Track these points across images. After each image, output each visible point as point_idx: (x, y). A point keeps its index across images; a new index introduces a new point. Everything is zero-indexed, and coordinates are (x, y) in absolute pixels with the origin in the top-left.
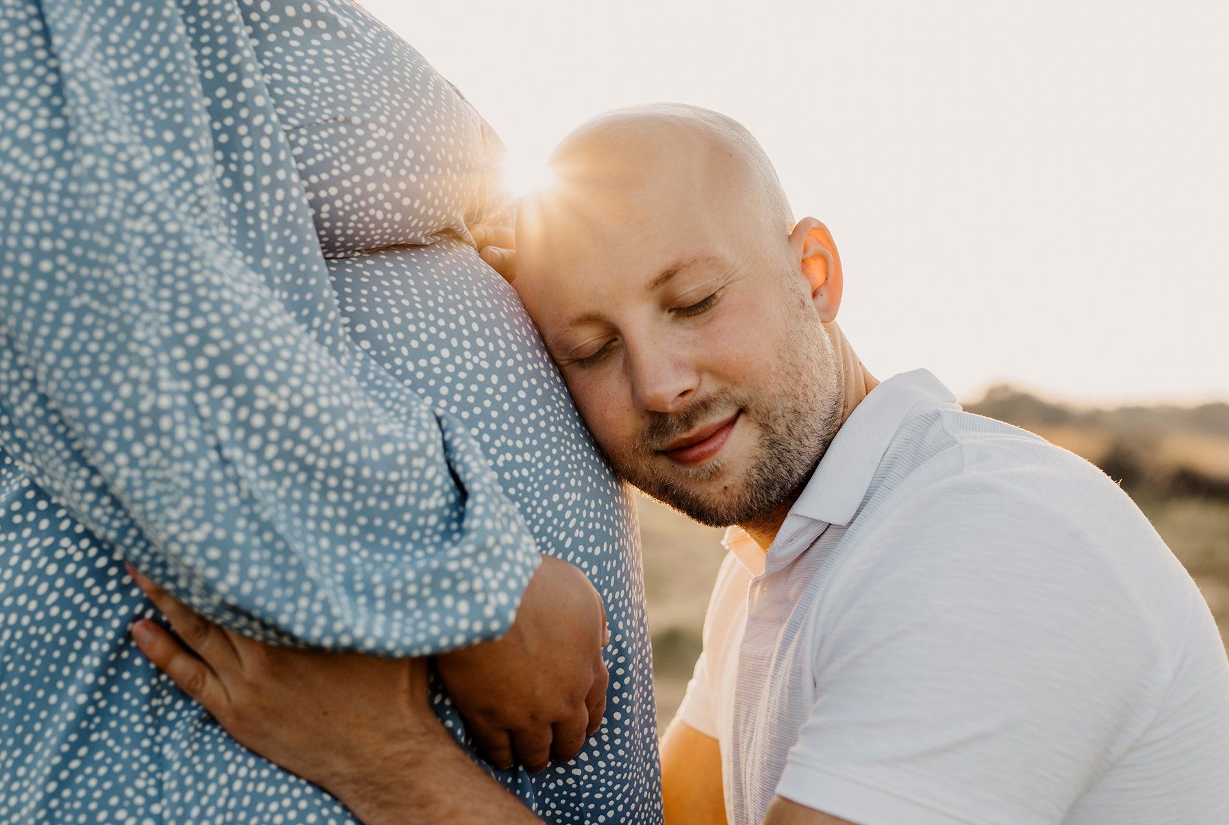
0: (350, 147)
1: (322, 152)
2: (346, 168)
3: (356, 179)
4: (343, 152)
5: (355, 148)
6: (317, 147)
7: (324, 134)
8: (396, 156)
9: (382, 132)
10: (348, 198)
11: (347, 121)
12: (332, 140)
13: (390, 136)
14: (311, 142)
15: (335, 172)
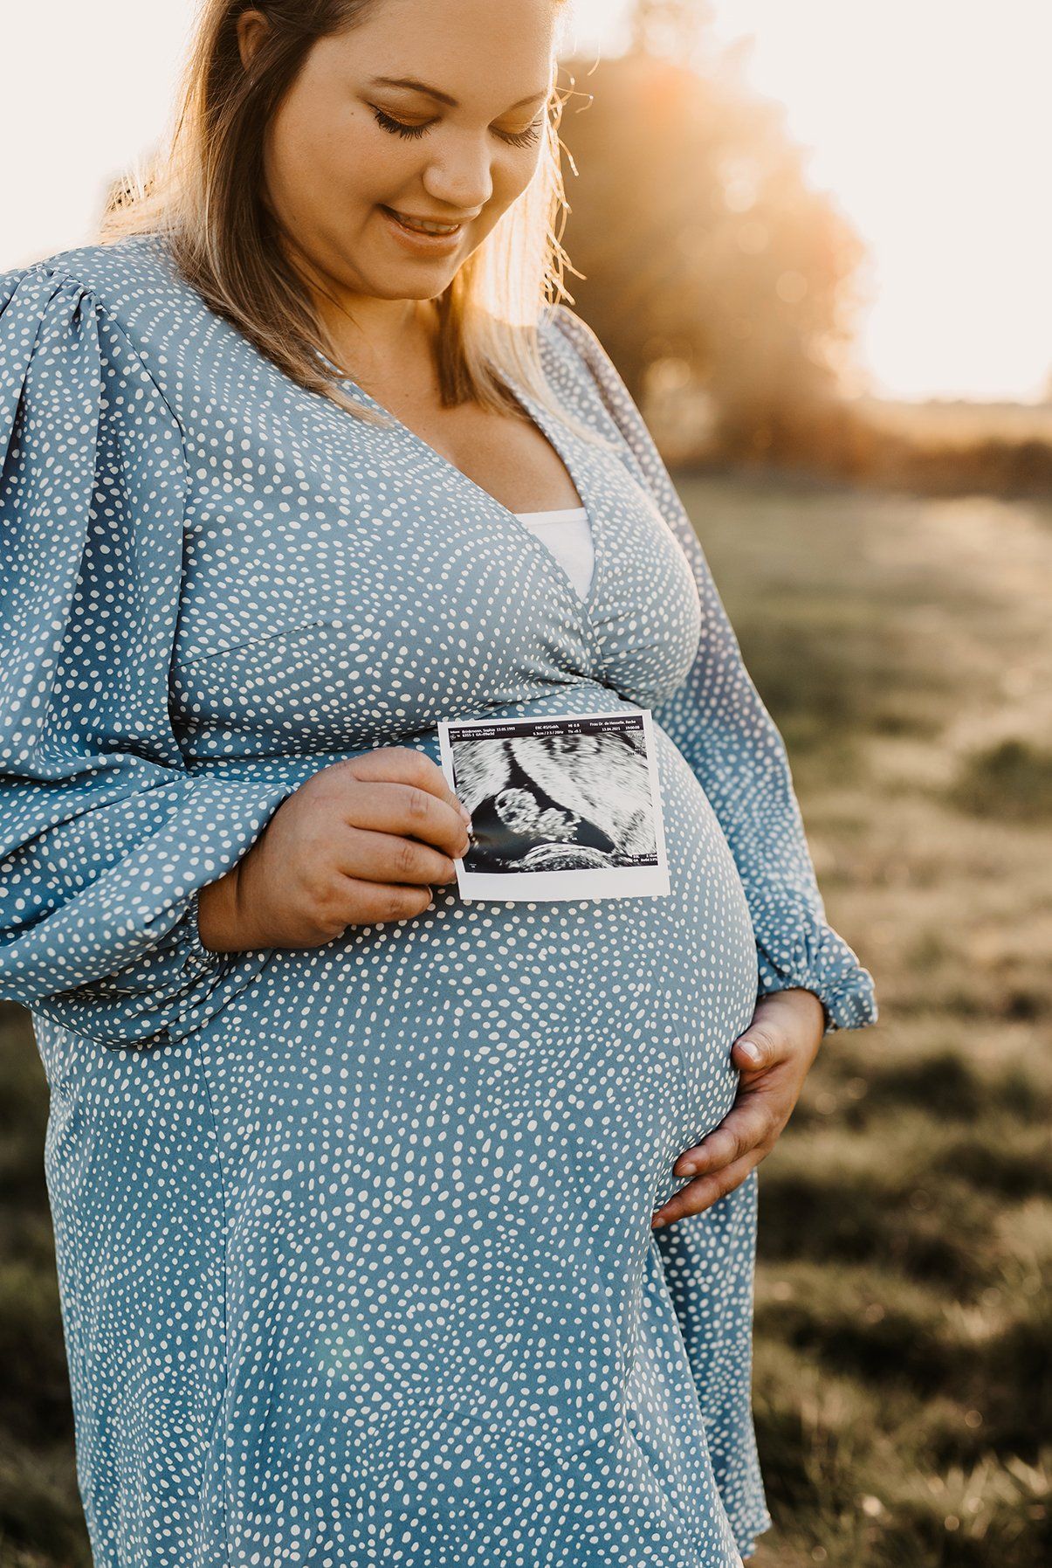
0: (330, 653)
1: (301, 660)
2: (328, 674)
3: (340, 684)
4: (324, 658)
5: (336, 653)
6: (297, 655)
7: (303, 641)
8: (385, 656)
9: (368, 632)
10: (334, 703)
11: (327, 626)
12: (312, 647)
13: (377, 636)
14: (290, 650)
15: (317, 679)
